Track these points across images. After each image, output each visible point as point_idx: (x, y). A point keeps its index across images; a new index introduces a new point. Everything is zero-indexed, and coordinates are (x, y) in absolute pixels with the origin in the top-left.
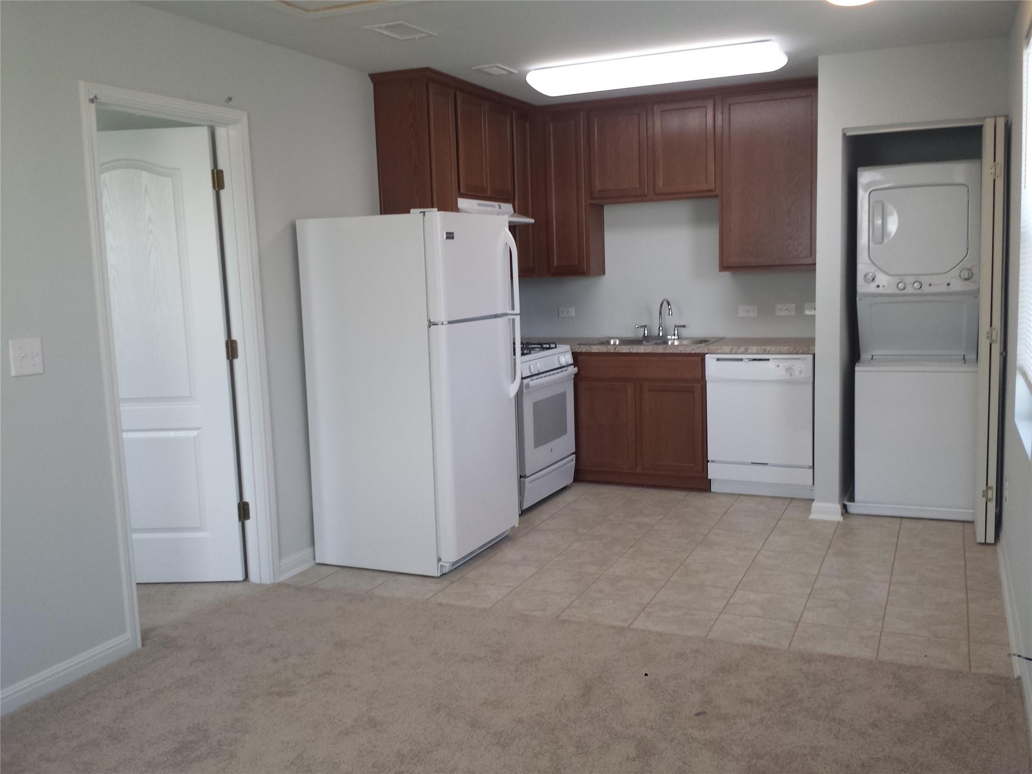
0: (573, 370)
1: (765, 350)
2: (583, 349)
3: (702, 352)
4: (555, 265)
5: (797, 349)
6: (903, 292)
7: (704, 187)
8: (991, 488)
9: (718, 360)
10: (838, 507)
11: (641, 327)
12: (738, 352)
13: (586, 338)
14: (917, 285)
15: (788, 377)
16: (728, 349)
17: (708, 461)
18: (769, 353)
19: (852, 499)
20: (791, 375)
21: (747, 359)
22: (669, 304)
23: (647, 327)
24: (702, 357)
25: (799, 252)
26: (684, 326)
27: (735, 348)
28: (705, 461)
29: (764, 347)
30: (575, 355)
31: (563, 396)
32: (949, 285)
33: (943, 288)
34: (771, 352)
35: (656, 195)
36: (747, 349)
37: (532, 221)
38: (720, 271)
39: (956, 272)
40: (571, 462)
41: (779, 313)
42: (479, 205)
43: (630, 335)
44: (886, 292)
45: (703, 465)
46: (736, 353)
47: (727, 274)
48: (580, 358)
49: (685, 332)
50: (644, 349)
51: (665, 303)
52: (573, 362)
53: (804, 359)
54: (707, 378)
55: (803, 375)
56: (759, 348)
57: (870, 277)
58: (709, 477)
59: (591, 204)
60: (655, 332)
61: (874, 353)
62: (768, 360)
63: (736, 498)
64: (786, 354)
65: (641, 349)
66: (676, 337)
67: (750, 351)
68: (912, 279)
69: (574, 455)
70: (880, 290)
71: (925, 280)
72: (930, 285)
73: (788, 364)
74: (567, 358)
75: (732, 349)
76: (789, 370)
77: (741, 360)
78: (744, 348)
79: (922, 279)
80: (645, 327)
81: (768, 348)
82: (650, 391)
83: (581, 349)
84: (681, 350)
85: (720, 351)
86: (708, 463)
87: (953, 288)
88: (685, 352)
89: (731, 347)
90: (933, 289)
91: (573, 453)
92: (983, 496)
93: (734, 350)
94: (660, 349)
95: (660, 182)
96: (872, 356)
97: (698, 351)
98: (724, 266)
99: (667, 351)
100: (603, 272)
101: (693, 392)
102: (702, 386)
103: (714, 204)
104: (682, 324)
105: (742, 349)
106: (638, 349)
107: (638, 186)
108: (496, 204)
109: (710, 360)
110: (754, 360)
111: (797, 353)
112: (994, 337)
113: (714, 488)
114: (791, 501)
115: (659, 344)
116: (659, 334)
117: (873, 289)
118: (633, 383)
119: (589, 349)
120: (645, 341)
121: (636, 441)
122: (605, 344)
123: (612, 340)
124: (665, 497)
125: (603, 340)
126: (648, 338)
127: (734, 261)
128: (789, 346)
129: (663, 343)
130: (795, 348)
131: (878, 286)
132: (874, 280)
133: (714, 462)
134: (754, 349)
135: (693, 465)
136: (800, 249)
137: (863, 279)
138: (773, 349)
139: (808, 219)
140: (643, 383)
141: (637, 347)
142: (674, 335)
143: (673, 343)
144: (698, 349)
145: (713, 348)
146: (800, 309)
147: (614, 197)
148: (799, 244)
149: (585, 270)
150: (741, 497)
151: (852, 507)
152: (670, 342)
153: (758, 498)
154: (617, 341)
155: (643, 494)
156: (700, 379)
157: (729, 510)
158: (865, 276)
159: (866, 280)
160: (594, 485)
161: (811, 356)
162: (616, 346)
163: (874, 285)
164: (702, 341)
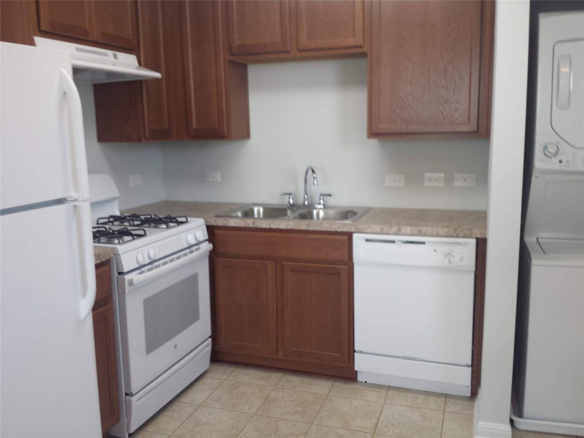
0: (207, 247)
1: (420, 231)
2: (220, 222)
3: (350, 230)
4: (194, 126)
5: (457, 232)
7: (351, 41)
9: (367, 240)
10: (509, 428)
11: (286, 194)
12: (390, 232)
13: (226, 204)
15: (447, 264)
16: (378, 228)
17: (354, 351)
18: (425, 235)
19: (520, 415)
20: (450, 262)
21: (400, 241)
22: (313, 172)
23: (293, 195)
24: (349, 235)
25: (456, 118)
26: (330, 195)
27: (386, 227)
28: (351, 351)
29: (419, 228)
30: (211, 229)
31: (194, 279)
34: (427, 234)
35: (300, 51)
36: (399, 230)
37: (158, 75)
38: (368, 138)
40: (207, 347)
41: (427, 184)
42: (78, 50)
43: (275, 201)
45: (349, 354)
46: (387, 234)
47: (374, 142)
48: (217, 232)
49: (330, 201)
50: (286, 225)
51: (310, 171)
52: (207, 237)
53: (465, 244)
54: (355, 261)
55: (464, 263)
56: (413, 228)
57: (552, 150)
58: (356, 369)
60: (300, 200)
61: (541, 235)
62: (424, 243)
63: (384, 395)
64: (445, 236)
65: (282, 224)
66: (322, 207)
67: (403, 231)
69: (210, 339)
70: (563, 167)
73: (447, 249)
74: (202, 234)
75: (383, 229)
76: (448, 255)
77: (393, 242)
78: (396, 227)
80: (290, 194)
81: (424, 230)
82: (292, 271)
83: (217, 222)
84: (327, 227)
85: (369, 230)
86: (355, 354)
88: (330, 229)
89: (382, 226)
91: (210, 337)
93: (385, 229)
94: (303, 225)
95: (303, 36)
96: (538, 238)
97: (345, 229)
98: (373, 133)
99: (311, 228)
100: (246, 135)
101: (339, 275)
102: (349, 269)
103: (362, 64)
104: (328, 192)
105: (394, 229)
106: (279, 224)
108: (110, 53)
109: (358, 239)
110: (407, 242)
111: (458, 236)
113: (361, 378)
114: (445, 401)
115: (303, 217)
116: (304, 203)
117: (554, 164)
118: (274, 262)
119: (226, 222)
120: (289, 212)
121: (277, 325)
122: (248, 214)
123: (256, 209)
124: (307, 392)
125: (247, 208)
126: (292, 207)
127: (383, 127)
128: (447, 227)
129: (307, 215)
130: (455, 230)
131: (561, 162)
132: (556, 154)
133: (361, 352)
134: (408, 229)
135: (339, 355)
136: (457, 114)
137: (542, 153)
138: (430, 230)
139: (467, 81)
140: (284, 263)
141: (278, 222)
142: (320, 204)
143: (318, 214)
144: (346, 225)
145: (361, 227)
146: (449, 180)
147: (258, 54)
148: (457, 109)
149: (226, 134)
150: (390, 392)
151: (522, 423)
152: (315, 212)
153: (409, 395)
154: (261, 210)
155: (284, 386)
156: (347, 260)
157: (379, 423)
158: (545, 148)
159: (546, 153)
160: (234, 369)
161: (474, 241)
162: (259, 218)
163: (556, 160)
164: (348, 212)
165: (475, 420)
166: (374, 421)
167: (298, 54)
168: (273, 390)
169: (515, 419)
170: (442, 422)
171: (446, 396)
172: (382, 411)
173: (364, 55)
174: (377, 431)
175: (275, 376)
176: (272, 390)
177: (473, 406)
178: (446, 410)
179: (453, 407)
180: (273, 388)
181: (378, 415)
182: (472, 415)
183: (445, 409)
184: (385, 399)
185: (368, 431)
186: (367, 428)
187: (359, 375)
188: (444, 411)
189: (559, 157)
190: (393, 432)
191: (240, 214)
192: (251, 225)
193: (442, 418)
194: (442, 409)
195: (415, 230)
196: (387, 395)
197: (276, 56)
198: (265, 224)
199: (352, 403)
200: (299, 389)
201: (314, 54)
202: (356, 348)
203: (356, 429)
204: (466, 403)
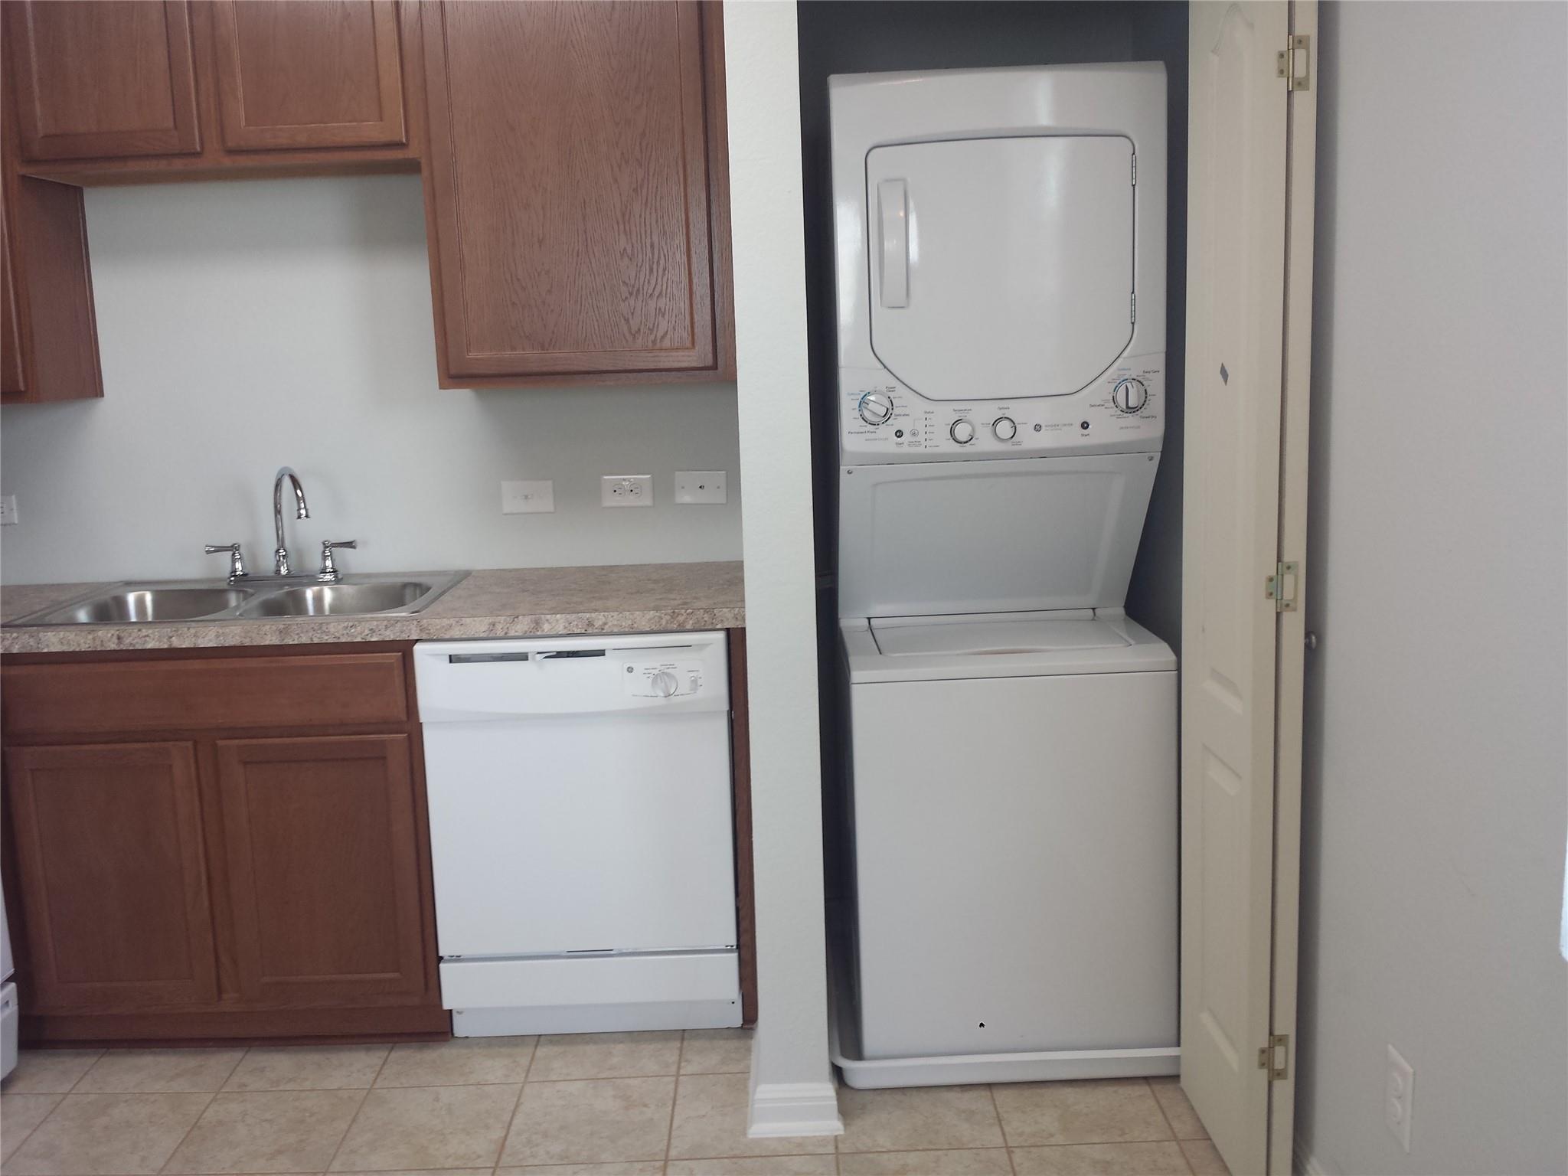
1: (590, 624)
2: (15, 643)
3: (404, 637)
6: (968, 448)
7: (371, 131)
8: (1282, 1040)
9: (452, 659)
10: (827, 1089)
11: (224, 547)
12: (512, 633)
13: (39, 588)
14: (1005, 429)
15: (661, 701)
16: (480, 625)
17: (440, 959)
18: (602, 633)
19: (856, 1051)
20: (667, 696)
21: (541, 653)
23: (242, 550)
24: (404, 650)
25: (660, 334)
26: (350, 545)
27: (502, 621)
28: (431, 960)
29: (586, 616)
32: (1085, 425)
33: (1074, 438)
34: (607, 629)
35: (231, 152)
36: (537, 624)
38: (442, 386)
39: (1102, 389)
41: (610, 501)
44: (921, 450)
45: (425, 969)
46: (506, 637)
47: (463, 396)
49: (354, 561)
50: (217, 636)
51: (287, 483)
53: (702, 646)
54: (423, 717)
55: (701, 693)
56: (572, 617)
57: (877, 405)
58: (446, 1006)
59: (24, 178)
60: (267, 563)
61: (877, 610)
62: (601, 653)
63: (524, 1061)
64: (651, 633)
65: (207, 635)
66: (331, 578)
67: (546, 627)
68: (992, 411)
70: (905, 445)
71: (1025, 414)
72: (1038, 428)
73: (656, 661)
75: (493, 626)
76: (661, 677)
77: (523, 657)
78: (528, 619)
79: (1015, 410)
80: (234, 548)
81: (599, 619)
82: (245, 763)
84: (338, 631)
85: (456, 633)
86: (442, 965)
87: (1098, 435)
88: (349, 640)
89: (491, 620)
90: (1044, 440)
91: (9, 980)
92: (1262, 1065)
93: (499, 627)
94: (269, 632)
95: (238, 112)
96: (869, 619)
97: (390, 635)
98: (454, 374)
99: (293, 638)
100: (91, 386)
101: (383, 759)
102: (408, 740)
103: (407, 191)
104: (344, 536)
105: (523, 625)
107: (171, 124)
109: (428, 661)
110: (560, 655)
111: (682, 629)
112: (1288, 594)
113: (460, 1028)
114: (681, 1049)
115: (274, 609)
116: (278, 571)
117: (884, 442)
118: (190, 744)
119: (32, 642)
120: (233, 599)
121: (213, 918)
122: (109, 611)
123: (131, 598)
124: (313, 1090)
125: (106, 597)
126: (242, 582)
127: (479, 356)
128: (657, 609)
129: (287, 605)
130: (674, 615)
131: (899, 434)
132: (887, 416)
133: (458, 959)
134: (558, 622)
135: (396, 975)
136: (663, 325)
137: (857, 414)
138: (613, 619)
139: (680, 239)
140: (220, 743)
141: (192, 631)
142: (324, 571)
143: (319, 599)
144: (391, 623)
145: (436, 624)
146: (663, 490)
147: (110, 158)
148: (661, 312)
149: (22, 387)
150: (541, 1051)
151: (860, 1073)
152: (309, 594)
153: (590, 1049)
154: (148, 597)
155: (245, 1086)
156: (404, 718)
157: (511, 1133)
158: (863, 403)
159: (867, 414)
160: (95, 1059)
161: (721, 636)
162: (142, 622)
163: (887, 431)
164: (405, 586)
165: (751, 1084)
166: (498, 1134)
167: (227, 162)
168: (214, 1100)
169: (845, 1063)
170: (671, 1102)
171: (683, 1035)
172: (517, 1106)
173: (411, 167)
174: (506, 1160)
175: (220, 1062)
176: (211, 1103)
177: (749, 1050)
178: (682, 1072)
179: (701, 1060)
180: (212, 1096)
181: (507, 1117)
182: (746, 1072)
183: (679, 1068)
184: (528, 1071)
185: (479, 1163)
186: (479, 1157)
187: (457, 1020)
188: (678, 1075)
189: (896, 424)
190: (548, 1153)
191: (83, 616)
192: (112, 646)
193: (672, 1095)
194: (673, 1069)
195: (577, 621)
196: (532, 1059)
197: (162, 165)
198: (154, 639)
199: (437, 1099)
200: (289, 1087)
201: (271, 160)
202: (443, 951)
203: (449, 1164)
204: (733, 1044)
